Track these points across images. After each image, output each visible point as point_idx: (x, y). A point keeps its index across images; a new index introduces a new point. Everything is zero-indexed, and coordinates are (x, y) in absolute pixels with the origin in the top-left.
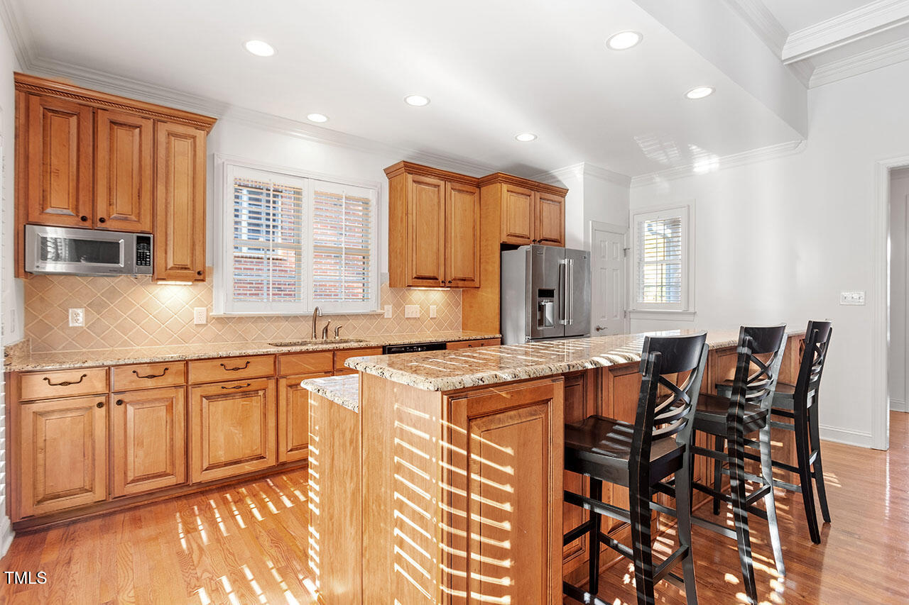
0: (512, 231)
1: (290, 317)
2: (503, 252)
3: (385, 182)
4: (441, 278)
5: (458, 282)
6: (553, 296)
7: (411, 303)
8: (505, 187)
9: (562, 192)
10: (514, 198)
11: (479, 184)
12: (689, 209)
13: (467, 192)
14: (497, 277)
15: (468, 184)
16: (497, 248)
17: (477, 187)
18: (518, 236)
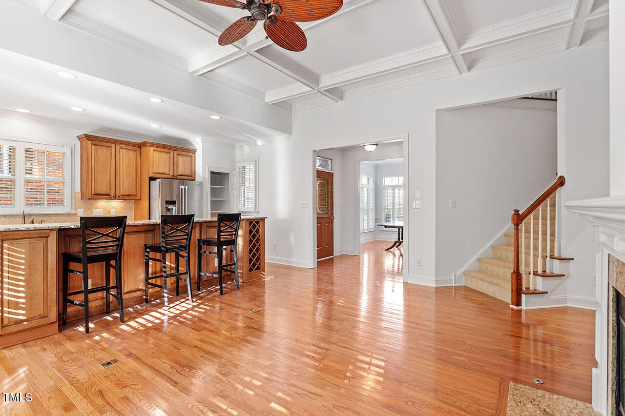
0: (157, 171)
1: (7, 216)
2: (151, 182)
3: (78, 143)
4: (113, 194)
5: (126, 197)
6: (176, 204)
7: (97, 208)
8: (151, 149)
9: (194, 151)
10: (157, 154)
11: (140, 146)
12: (256, 162)
13: (131, 150)
14: (148, 194)
15: (132, 146)
16: (147, 179)
17: (139, 147)
18: (161, 174)
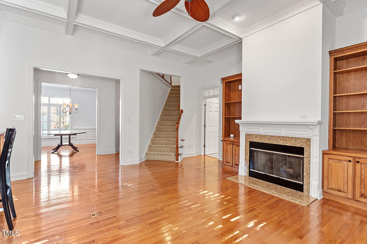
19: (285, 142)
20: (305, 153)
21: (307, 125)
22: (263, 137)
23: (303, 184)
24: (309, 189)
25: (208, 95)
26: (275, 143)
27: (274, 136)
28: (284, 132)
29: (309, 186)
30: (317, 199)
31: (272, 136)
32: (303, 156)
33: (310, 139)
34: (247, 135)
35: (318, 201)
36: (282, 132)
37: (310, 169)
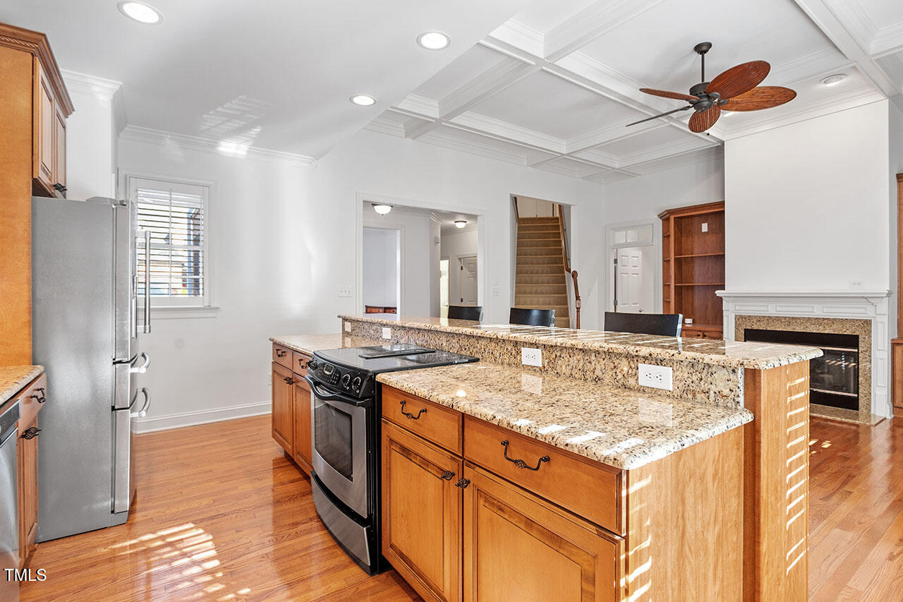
0: (44, 160)
10: (44, 95)
12: (211, 191)
19: (821, 327)
20: (861, 344)
21: (866, 298)
22: (775, 321)
23: (858, 397)
24: (869, 404)
25: (624, 241)
26: (799, 329)
27: (799, 318)
28: (818, 311)
29: (869, 400)
30: (885, 419)
31: (793, 318)
32: (856, 350)
33: (870, 321)
34: (739, 318)
35: (888, 421)
36: (815, 311)
37: (870, 371)
